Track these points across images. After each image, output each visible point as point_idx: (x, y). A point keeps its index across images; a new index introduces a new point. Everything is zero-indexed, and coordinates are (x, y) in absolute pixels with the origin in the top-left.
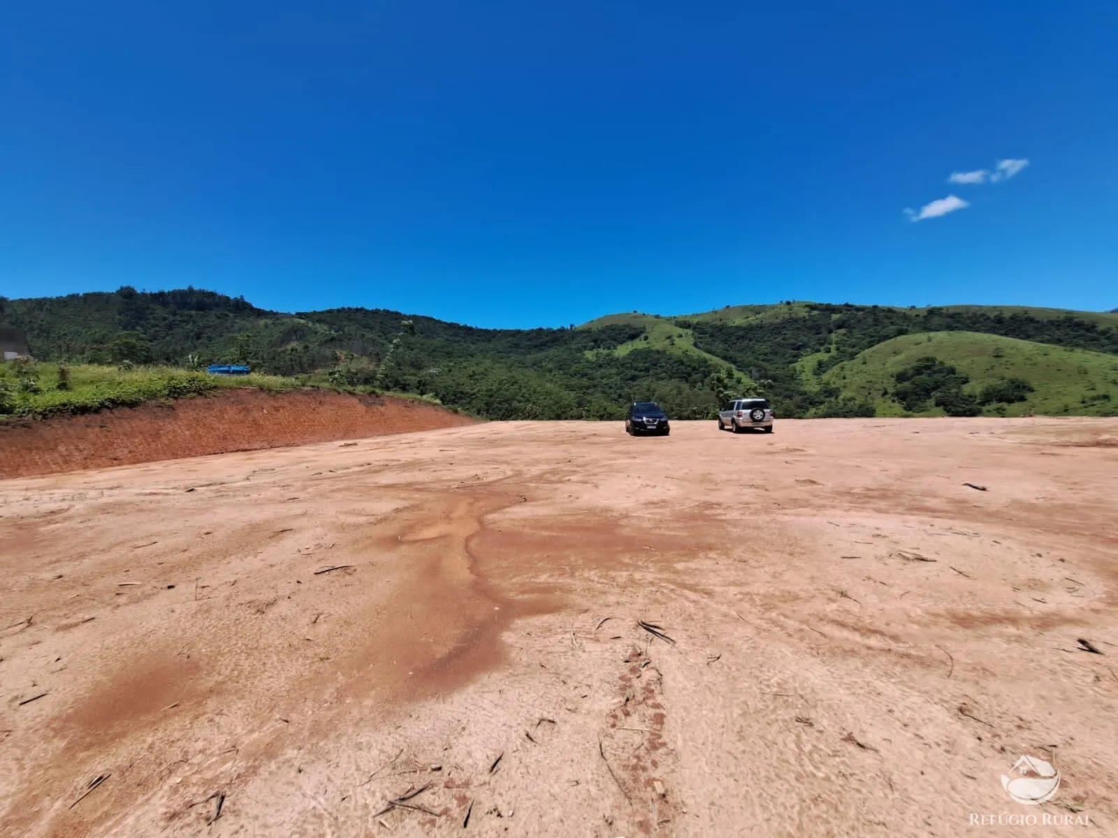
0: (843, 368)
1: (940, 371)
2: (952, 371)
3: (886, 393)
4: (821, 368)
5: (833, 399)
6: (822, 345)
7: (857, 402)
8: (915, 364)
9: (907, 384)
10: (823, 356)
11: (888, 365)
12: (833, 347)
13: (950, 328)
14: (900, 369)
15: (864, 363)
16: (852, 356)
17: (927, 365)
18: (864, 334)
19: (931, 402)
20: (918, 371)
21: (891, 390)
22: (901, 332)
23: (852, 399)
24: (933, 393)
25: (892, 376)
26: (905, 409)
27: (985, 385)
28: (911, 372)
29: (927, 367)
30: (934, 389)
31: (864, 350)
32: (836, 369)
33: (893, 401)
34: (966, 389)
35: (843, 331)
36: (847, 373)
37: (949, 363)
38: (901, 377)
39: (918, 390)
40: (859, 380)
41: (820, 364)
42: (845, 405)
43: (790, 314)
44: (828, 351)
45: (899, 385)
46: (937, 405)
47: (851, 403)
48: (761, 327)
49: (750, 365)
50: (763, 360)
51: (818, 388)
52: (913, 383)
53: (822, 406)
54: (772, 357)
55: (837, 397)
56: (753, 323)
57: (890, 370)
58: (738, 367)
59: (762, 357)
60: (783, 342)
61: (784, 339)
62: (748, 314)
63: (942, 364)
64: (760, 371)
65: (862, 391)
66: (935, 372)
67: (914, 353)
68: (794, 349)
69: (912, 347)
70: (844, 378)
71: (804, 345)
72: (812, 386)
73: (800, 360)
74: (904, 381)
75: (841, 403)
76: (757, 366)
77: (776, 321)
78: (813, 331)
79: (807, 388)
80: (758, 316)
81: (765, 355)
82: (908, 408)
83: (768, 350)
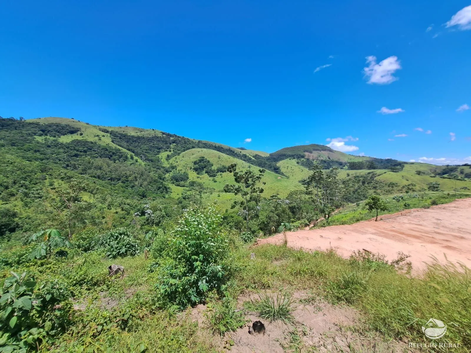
0: (176, 158)
1: (206, 162)
2: (209, 162)
3: (191, 168)
4: (168, 157)
6: (168, 148)
7: (183, 172)
8: (199, 159)
9: (197, 165)
10: (168, 153)
11: (191, 158)
12: (172, 150)
13: (204, 147)
14: (195, 160)
15: (183, 157)
16: (179, 154)
17: (202, 159)
18: (182, 146)
19: (204, 172)
20: (200, 161)
21: (193, 168)
22: (193, 147)
23: (181, 170)
24: (204, 169)
25: (193, 162)
26: (197, 174)
27: (217, 167)
28: (198, 161)
29: (202, 160)
30: (205, 167)
31: (182, 152)
32: (174, 158)
33: (194, 171)
34: (213, 168)
35: (175, 144)
36: (178, 160)
37: (208, 159)
38: (195, 163)
39: (200, 167)
40: (183, 163)
41: (168, 156)
42: (179, 172)
43: (155, 134)
44: (170, 151)
45: (195, 166)
46: (206, 173)
47: (181, 172)
48: (143, 138)
49: (141, 154)
50: (146, 152)
51: (168, 166)
52: (199, 165)
53: (171, 173)
54: (149, 151)
55: (176, 170)
56: (139, 135)
57: (192, 160)
58: (135, 154)
59: (145, 151)
60: (153, 145)
61: (153, 144)
62: (137, 131)
63: (206, 159)
64: (145, 157)
65: (184, 167)
66: (205, 162)
67: (198, 155)
68: (158, 149)
69: (198, 153)
70: (177, 162)
71: (161, 148)
72: (166, 165)
73: (160, 154)
74: (196, 164)
75: (178, 172)
76: (144, 155)
77: (150, 136)
78: (164, 143)
79: (164, 165)
80: (141, 133)
81: (146, 150)
82: (198, 174)
83: (147, 148)
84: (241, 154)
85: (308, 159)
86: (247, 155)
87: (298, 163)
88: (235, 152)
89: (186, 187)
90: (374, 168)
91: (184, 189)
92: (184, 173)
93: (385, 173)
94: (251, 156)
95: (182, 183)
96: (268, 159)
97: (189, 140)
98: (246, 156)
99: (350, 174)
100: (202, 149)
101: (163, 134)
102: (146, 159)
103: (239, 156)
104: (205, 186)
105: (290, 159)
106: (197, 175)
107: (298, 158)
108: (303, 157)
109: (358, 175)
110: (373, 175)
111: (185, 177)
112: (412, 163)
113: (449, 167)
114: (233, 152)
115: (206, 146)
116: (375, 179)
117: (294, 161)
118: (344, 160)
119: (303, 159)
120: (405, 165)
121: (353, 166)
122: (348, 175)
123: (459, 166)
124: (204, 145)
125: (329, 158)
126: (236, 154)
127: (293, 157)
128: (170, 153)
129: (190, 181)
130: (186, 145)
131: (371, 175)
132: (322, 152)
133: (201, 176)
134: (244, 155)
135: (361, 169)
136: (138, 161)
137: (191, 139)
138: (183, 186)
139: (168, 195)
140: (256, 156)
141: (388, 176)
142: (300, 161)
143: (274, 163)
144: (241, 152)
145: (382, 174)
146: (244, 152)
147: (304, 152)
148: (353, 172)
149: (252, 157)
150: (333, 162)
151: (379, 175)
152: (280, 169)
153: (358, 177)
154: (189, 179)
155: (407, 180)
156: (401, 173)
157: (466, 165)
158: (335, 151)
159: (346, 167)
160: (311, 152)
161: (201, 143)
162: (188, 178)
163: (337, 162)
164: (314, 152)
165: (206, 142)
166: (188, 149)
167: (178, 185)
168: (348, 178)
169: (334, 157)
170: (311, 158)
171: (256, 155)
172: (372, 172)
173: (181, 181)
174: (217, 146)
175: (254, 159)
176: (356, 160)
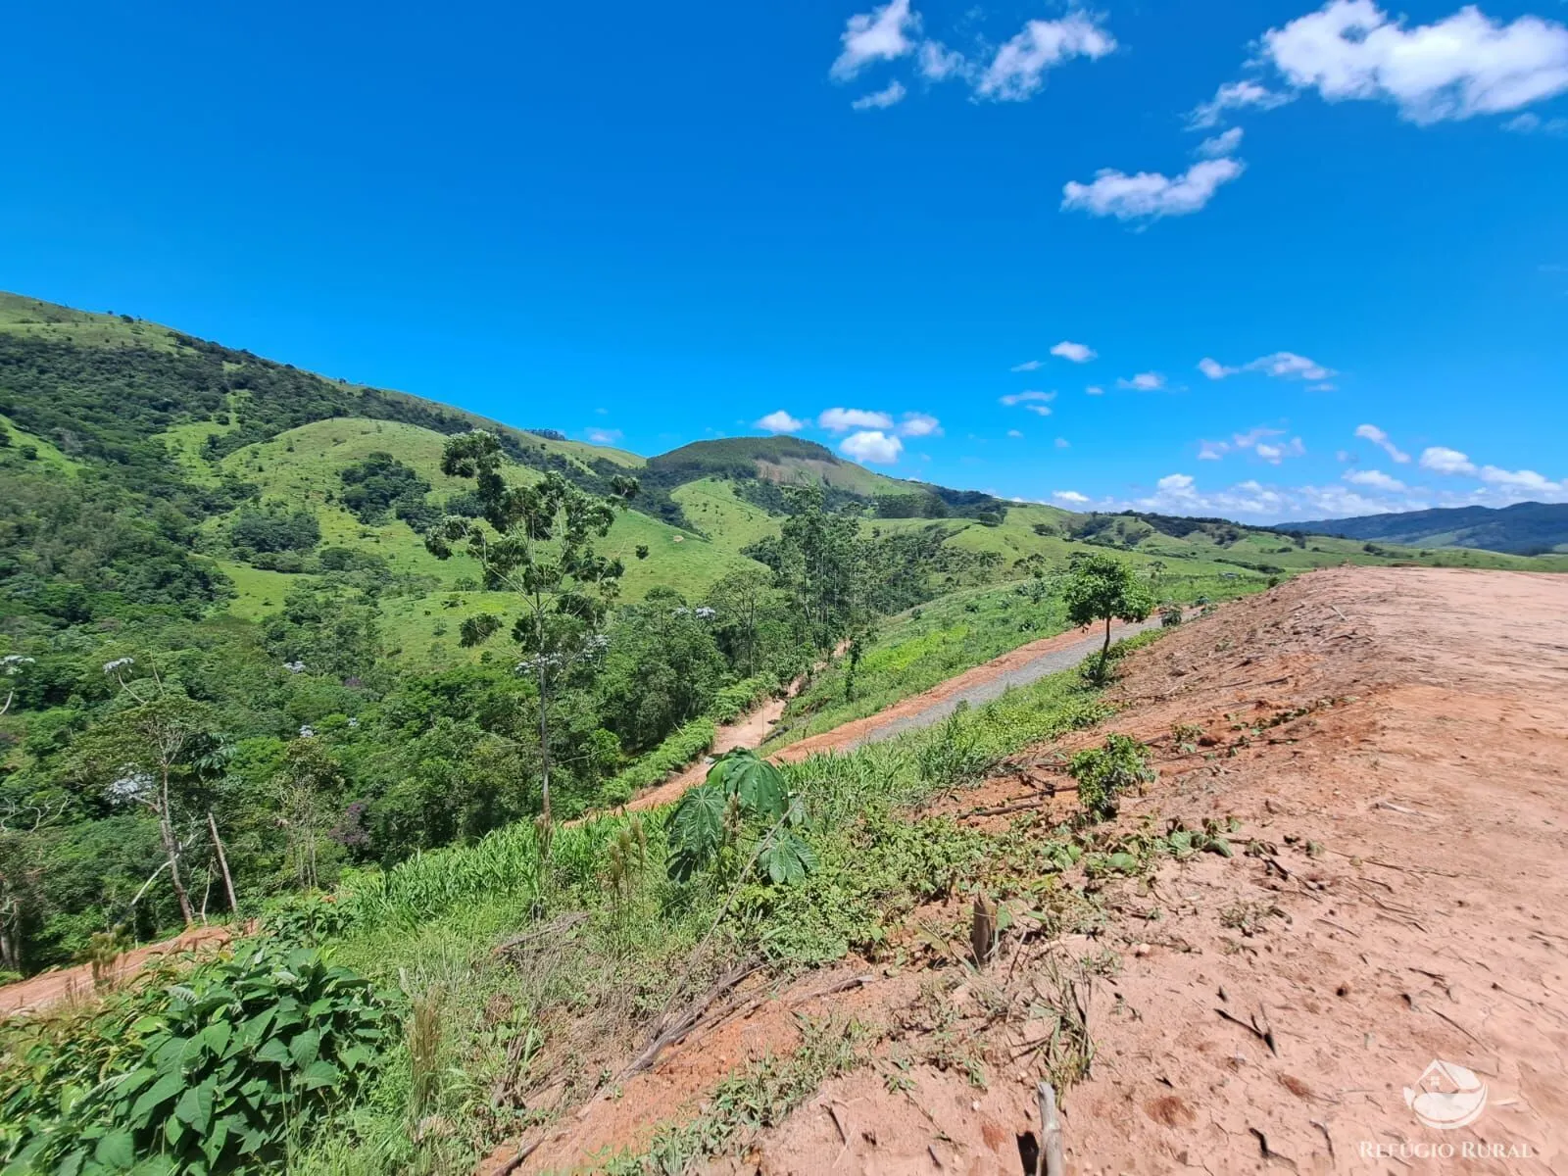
0: (255, 454)
1: (398, 474)
2: (411, 474)
3: (331, 497)
4: (214, 448)
5: (249, 501)
6: (210, 409)
7: (290, 509)
8: (366, 460)
9: (358, 487)
10: (213, 428)
11: (329, 456)
12: (233, 416)
13: (390, 418)
14: (349, 464)
15: (290, 450)
16: (269, 437)
17: (380, 464)
18: (282, 405)
19: (391, 513)
20: (372, 470)
21: (337, 495)
22: (338, 413)
23: (283, 503)
24: (392, 502)
25: (337, 474)
26: (360, 521)
27: (449, 495)
28: (362, 471)
29: (382, 467)
30: (393, 496)
31: (286, 429)
32: (244, 453)
33: (342, 510)
34: (430, 499)
35: (246, 393)
36: (266, 464)
37: (407, 464)
38: (349, 477)
39: (374, 496)
40: (289, 475)
41: (213, 441)
42: (272, 513)
43: (138, 341)
44: (225, 422)
45: (348, 489)
46: (399, 517)
47: (280, 512)
48: (69, 350)
49: (54, 425)
50: (86, 418)
51: (215, 483)
52: (367, 486)
53: (231, 514)
54: (104, 414)
55: (256, 500)
56: (44, 336)
57: (332, 464)
58: (20, 422)
59: (83, 411)
60: (128, 390)
61: (130, 385)
62: (29, 315)
63: (399, 463)
64: (81, 438)
65: (295, 492)
66: (393, 474)
67: (361, 443)
68: (155, 408)
69: (359, 436)
70: (261, 470)
71: (176, 405)
72: (205, 478)
73: (170, 429)
74: (355, 481)
75: (265, 511)
76: (73, 428)
77: (108, 346)
78: (191, 383)
79: (194, 481)
80: (55, 325)
81: (90, 408)
82: (364, 520)
83: (95, 400)
84: (545, 453)
85: (767, 483)
86: (568, 457)
87: (737, 492)
88: (523, 446)
89: (307, 573)
90: (941, 514)
91: (296, 583)
92: (297, 516)
93: (967, 528)
94: (583, 462)
95: (289, 555)
96: (643, 475)
97: (319, 381)
98: (564, 462)
99: (881, 530)
100: (381, 423)
101: (184, 341)
102: (87, 450)
103: (538, 459)
104: (395, 569)
105: (713, 480)
106: (361, 527)
107: (739, 476)
108: (752, 474)
109: (901, 531)
110: (939, 532)
111: (303, 535)
112: (1023, 506)
113: (1098, 517)
114: (513, 446)
115: (398, 411)
116: (944, 543)
117: (726, 487)
118: (867, 489)
119: (753, 481)
120: (1010, 510)
121: (891, 508)
122: (877, 533)
123: (1116, 514)
124: (389, 408)
125: (827, 483)
126: (525, 451)
127: (720, 471)
128: (222, 432)
129: (326, 548)
130: (304, 400)
131: (933, 533)
132: (807, 461)
133: (377, 531)
134: (557, 457)
135: (908, 516)
136: (39, 454)
137: (327, 375)
138: (295, 570)
139: (218, 610)
140: (599, 465)
141: (974, 536)
142: (742, 488)
143: (661, 490)
144: (543, 447)
145: (959, 531)
146: (553, 448)
147: (757, 458)
148: (888, 526)
149: (585, 468)
150: (835, 492)
151: (952, 535)
152: (683, 511)
153: (901, 537)
154: (324, 540)
155: (1017, 549)
156: (1001, 530)
157: (1128, 513)
158: (844, 462)
159: (870, 511)
160: (776, 462)
161: (378, 399)
162: (317, 537)
163: (847, 494)
164: (784, 460)
165: (397, 399)
166: (315, 420)
167: (268, 567)
168: (879, 541)
169: (841, 480)
170: (776, 480)
171: (601, 460)
172: (936, 526)
173: (284, 547)
174: (447, 415)
175: (592, 472)
176: (897, 491)
